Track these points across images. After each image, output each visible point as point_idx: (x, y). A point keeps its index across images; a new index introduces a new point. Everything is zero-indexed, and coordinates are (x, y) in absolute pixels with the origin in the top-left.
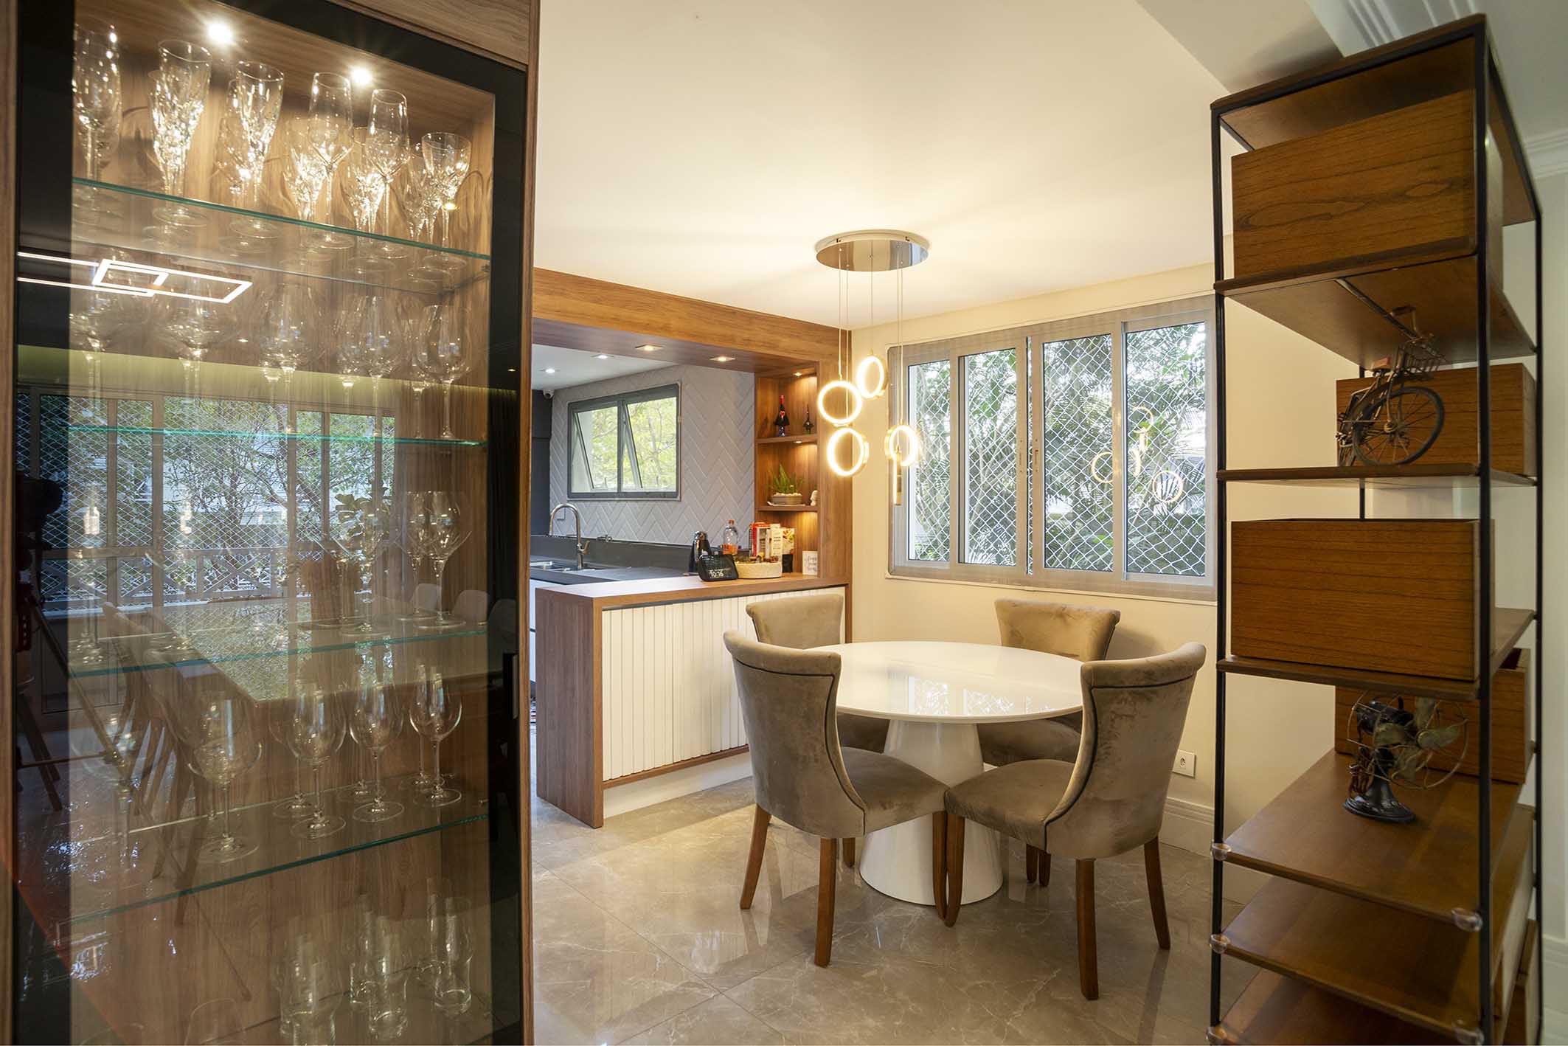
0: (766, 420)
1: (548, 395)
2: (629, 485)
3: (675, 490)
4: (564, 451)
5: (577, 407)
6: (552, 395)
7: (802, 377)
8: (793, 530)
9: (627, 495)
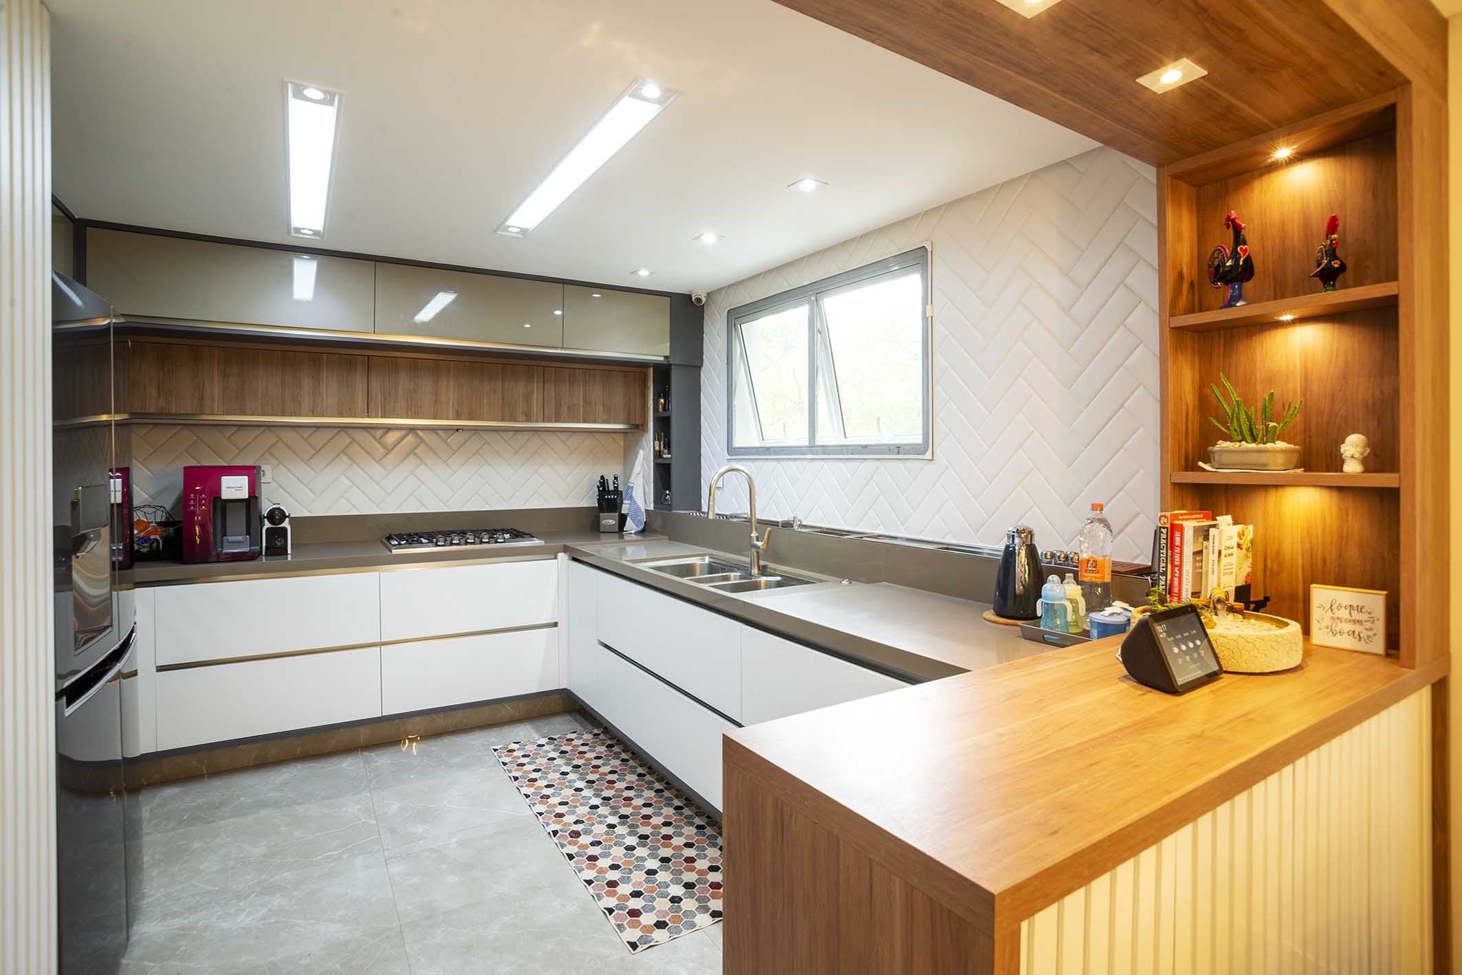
0: (1181, 276)
1: (699, 300)
2: (828, 435)
3: (920, 441)
4: (721, 385)
5: (738, 315)
6: (704, 300)
7: (1292, 161)
8: (1251, 527)
9: (825, 449)
